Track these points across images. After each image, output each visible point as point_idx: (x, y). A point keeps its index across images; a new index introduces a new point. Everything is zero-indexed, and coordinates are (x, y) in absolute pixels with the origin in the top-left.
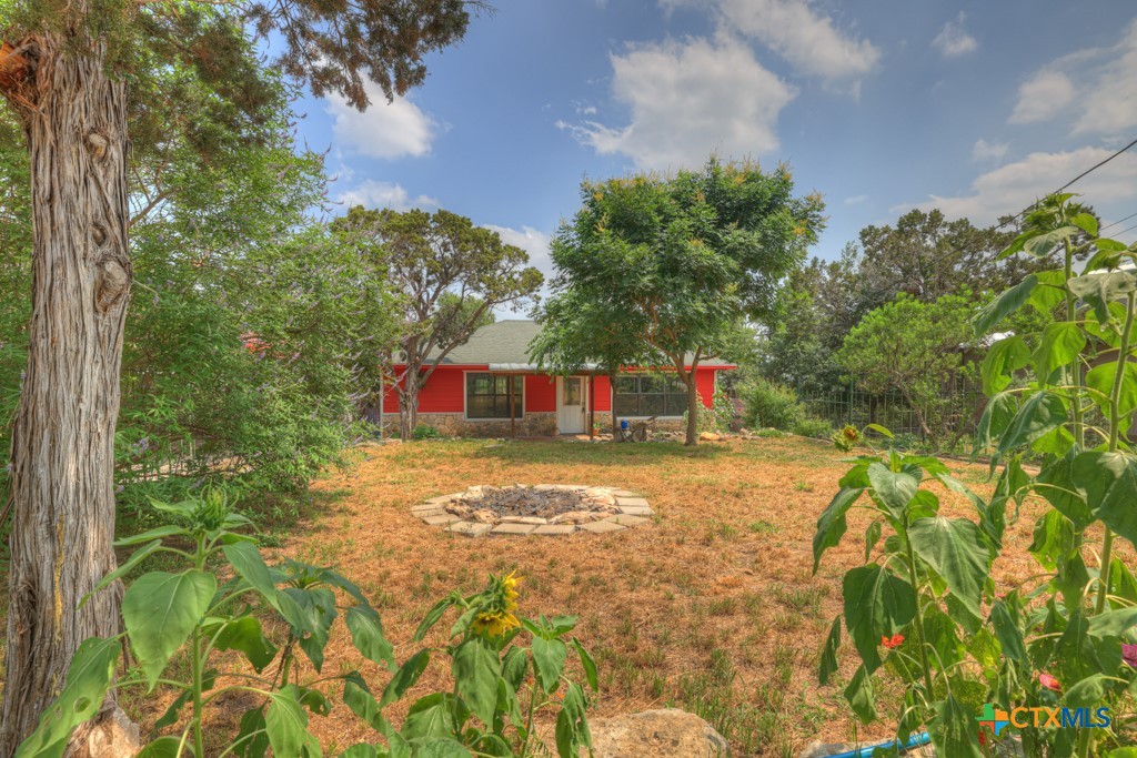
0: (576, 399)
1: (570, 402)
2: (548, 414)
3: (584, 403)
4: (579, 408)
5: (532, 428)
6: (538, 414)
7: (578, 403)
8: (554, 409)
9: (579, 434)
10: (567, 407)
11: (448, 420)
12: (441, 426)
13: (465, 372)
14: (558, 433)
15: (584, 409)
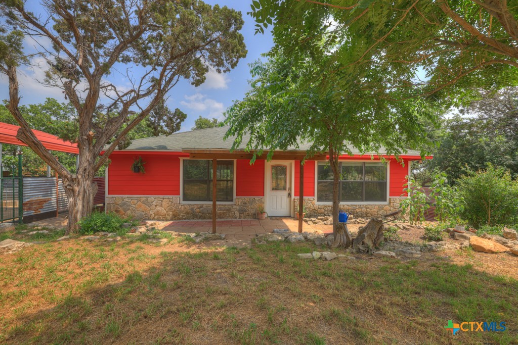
0: (282, 184)
1: (276, 189)
2: (257, 198)
3: (290, 189)
4: (286, 193)
5: (242, 211)
6: (247, 198)
7: (284, 189)
8: (262, 193)
9: (285, 217)
10: (275, 192)
11: (165, 203)
12: (159, 208)
13: (181, 159)
14: (265, 216)
15: (290, 195)
